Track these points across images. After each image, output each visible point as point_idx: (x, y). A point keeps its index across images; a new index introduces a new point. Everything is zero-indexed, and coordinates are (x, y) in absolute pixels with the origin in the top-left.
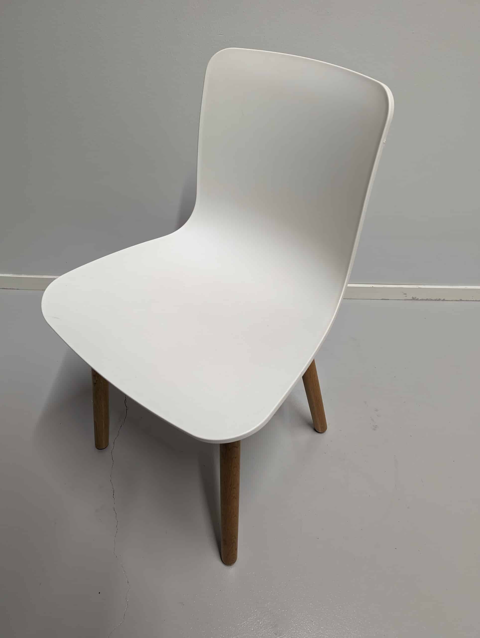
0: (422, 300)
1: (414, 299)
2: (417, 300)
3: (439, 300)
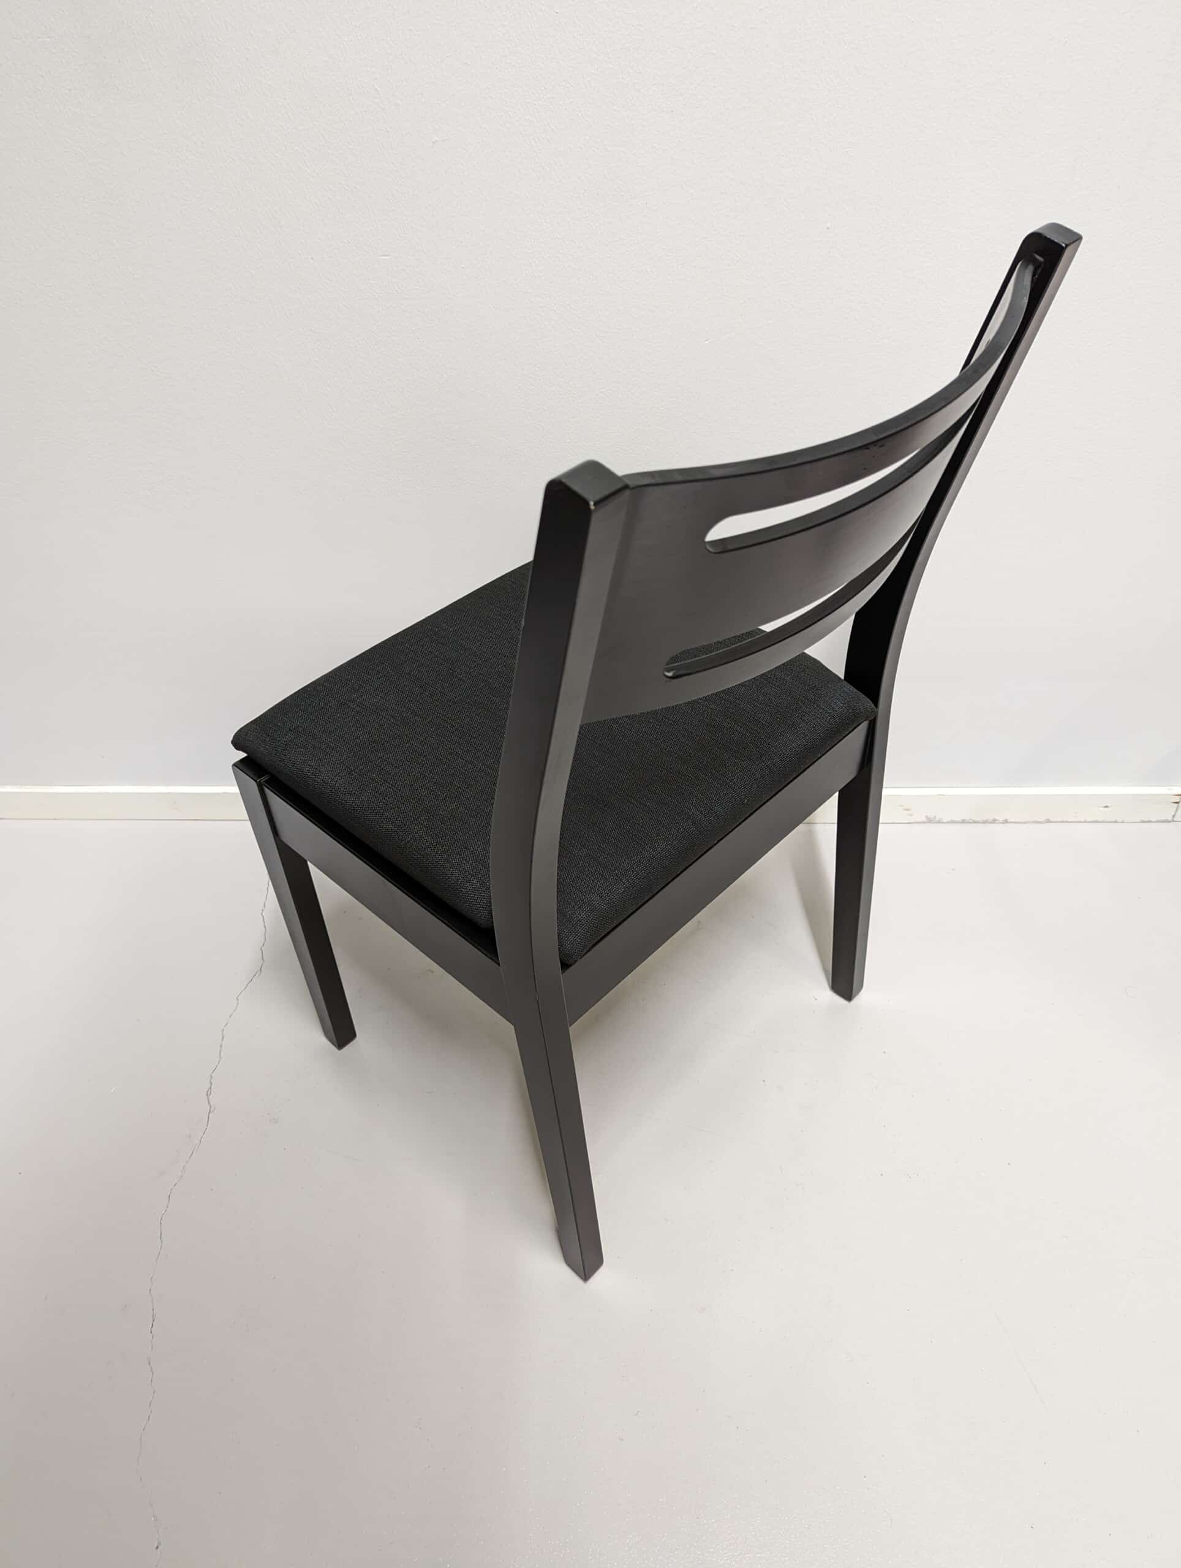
0: (953, 822)
1: (929, 821)
2: (939, 822)
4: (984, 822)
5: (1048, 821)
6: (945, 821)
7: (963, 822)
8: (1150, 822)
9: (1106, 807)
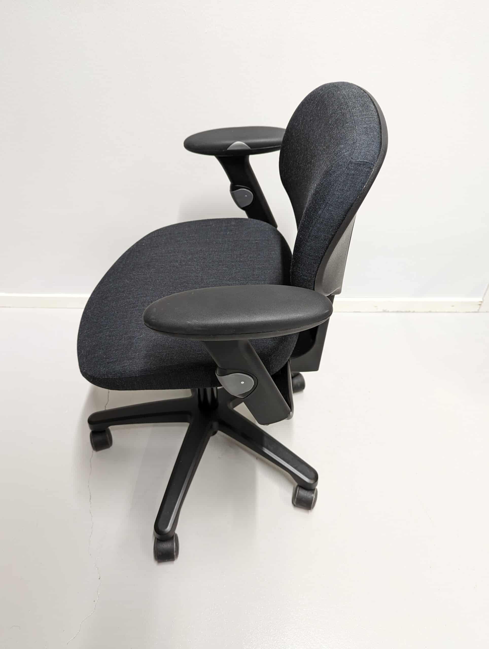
0: (393, 312)
1: (384, 311)
2: (388, 312)
3: (409, 312)
4: (406, 312)
5: (430, 312)
6: (390, 311)
7: (397, 312)
8: (469, 312)
9: (453, 306)
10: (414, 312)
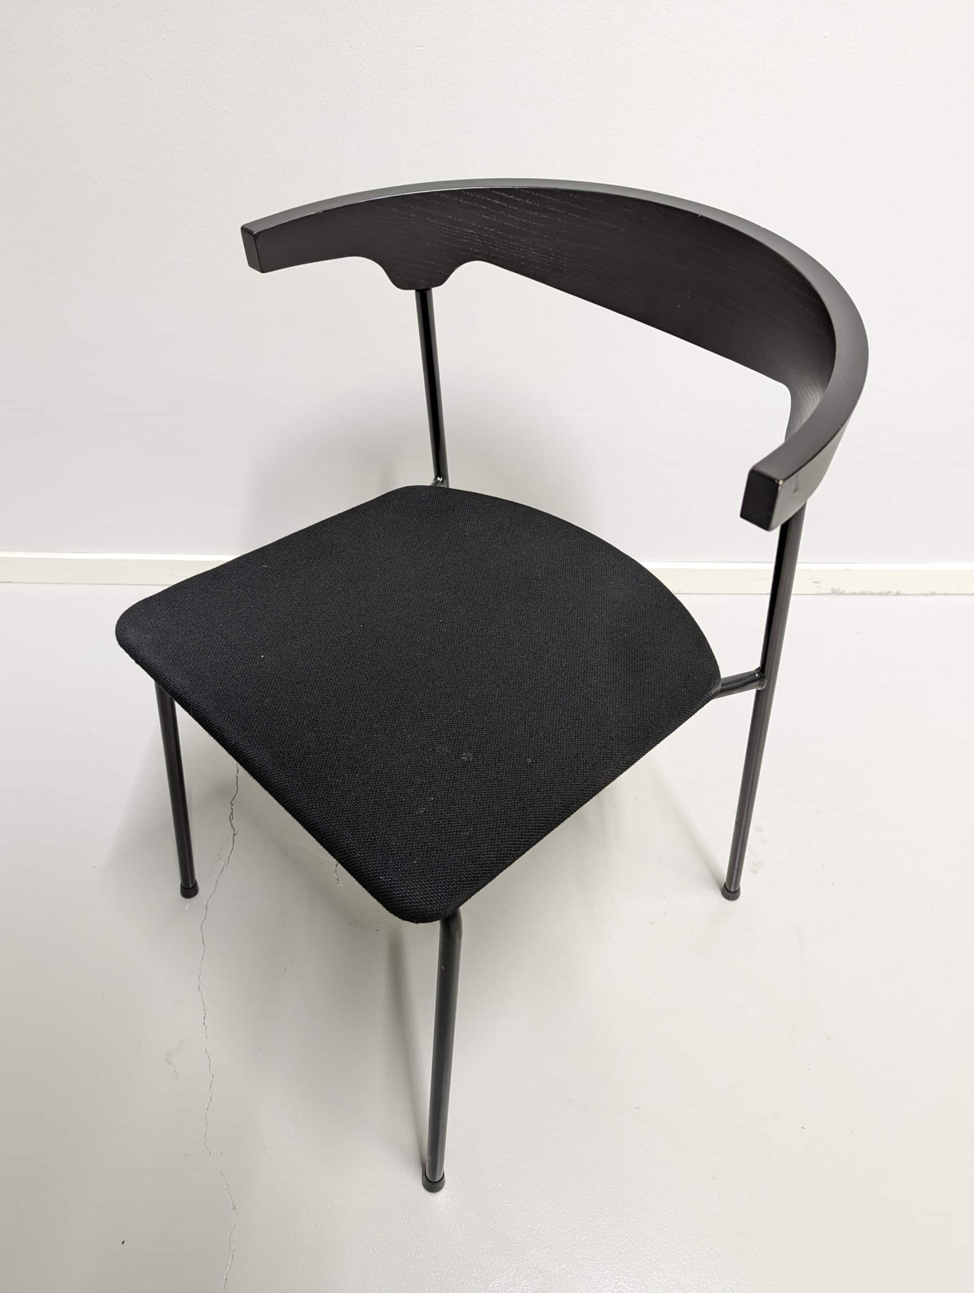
0: (853, 594)
1: (835, 592)
2: (842, 594)
3: (888, 593)
4: (881, 594)
6: (847, 592)
7: (862, 594)
10: (898, 594)
